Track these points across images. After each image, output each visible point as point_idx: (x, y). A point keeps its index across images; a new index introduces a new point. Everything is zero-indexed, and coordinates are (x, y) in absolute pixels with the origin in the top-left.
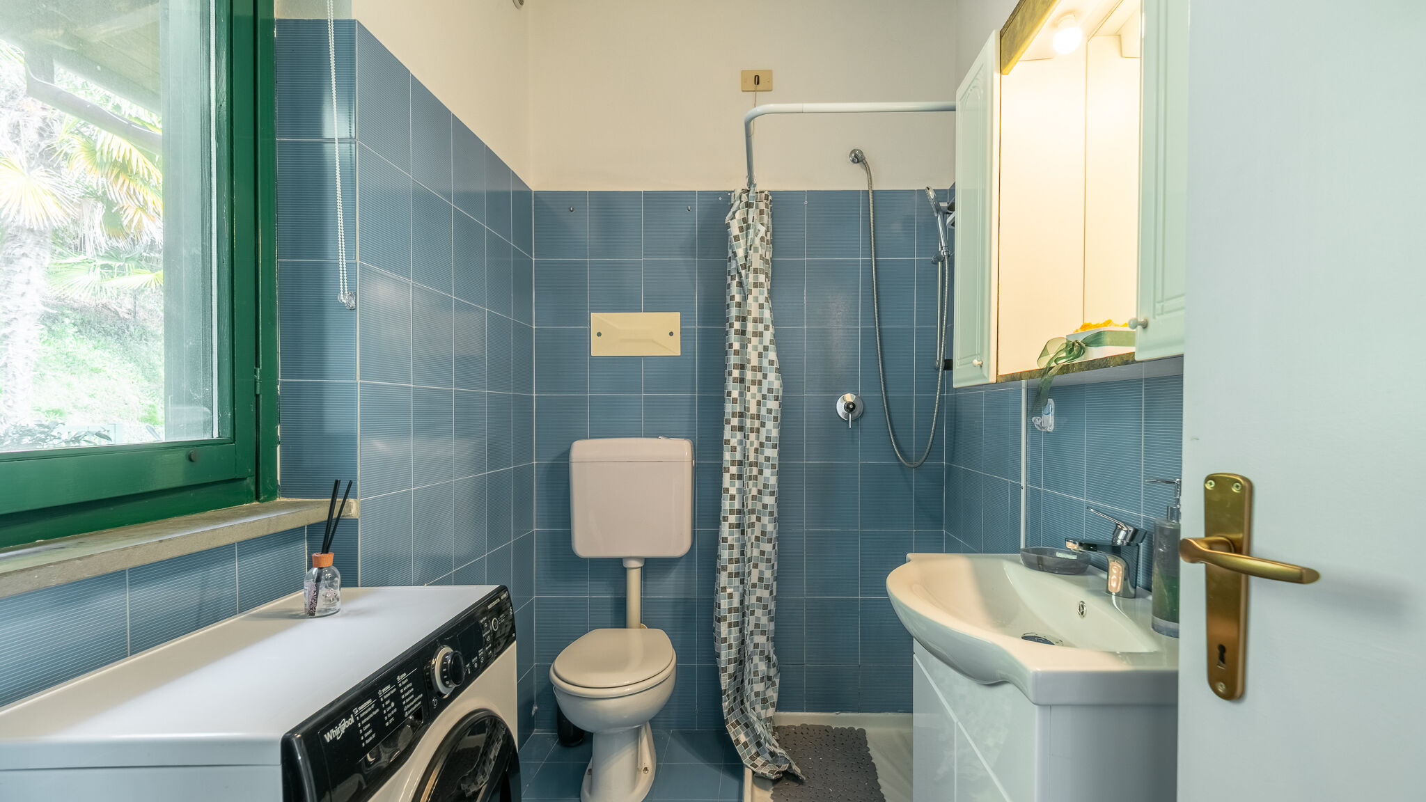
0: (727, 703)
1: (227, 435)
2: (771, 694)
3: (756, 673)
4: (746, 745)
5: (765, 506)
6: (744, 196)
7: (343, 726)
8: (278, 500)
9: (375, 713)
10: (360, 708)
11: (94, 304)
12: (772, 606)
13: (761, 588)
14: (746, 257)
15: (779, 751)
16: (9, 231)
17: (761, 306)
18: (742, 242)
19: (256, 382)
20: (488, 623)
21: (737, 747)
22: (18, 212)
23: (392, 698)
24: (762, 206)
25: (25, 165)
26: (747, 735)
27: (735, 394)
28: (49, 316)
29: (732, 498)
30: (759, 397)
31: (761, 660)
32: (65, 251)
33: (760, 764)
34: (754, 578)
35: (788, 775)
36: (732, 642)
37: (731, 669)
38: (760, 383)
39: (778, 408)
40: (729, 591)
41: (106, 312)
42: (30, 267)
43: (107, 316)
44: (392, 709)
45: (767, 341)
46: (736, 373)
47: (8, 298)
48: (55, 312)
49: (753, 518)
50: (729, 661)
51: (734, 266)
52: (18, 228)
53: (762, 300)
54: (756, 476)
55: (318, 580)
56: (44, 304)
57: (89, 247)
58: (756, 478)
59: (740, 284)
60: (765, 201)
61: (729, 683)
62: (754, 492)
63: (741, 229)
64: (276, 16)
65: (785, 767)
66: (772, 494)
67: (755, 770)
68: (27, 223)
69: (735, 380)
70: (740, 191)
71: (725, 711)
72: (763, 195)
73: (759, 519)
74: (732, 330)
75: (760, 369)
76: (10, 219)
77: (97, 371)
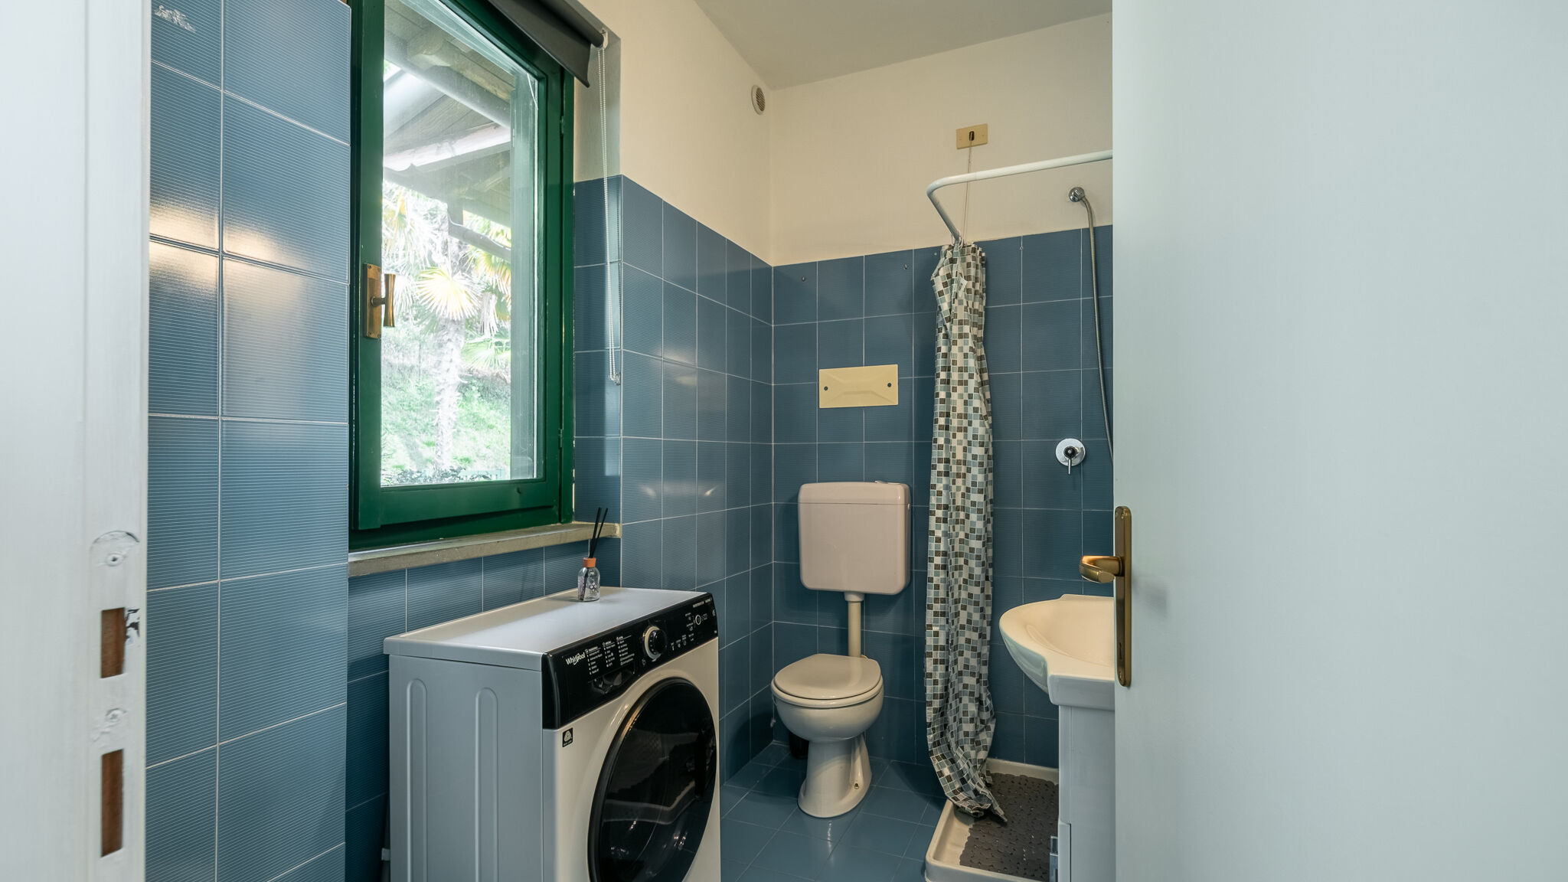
0: (932, 736)
1: (541, 476)
2: (984, 738)
3: (965, 713)
4: (949, 779)
5: (972, 550)
6: (949, 252)
7: (578, 658)
8: (573, 523)
9: (599, 656)
10: (590, 650)
11: (490, 374)
12: (985, 650)
13: (969, 629)
14: (950, 310)
15: (983, 790)
16: (441, 323)
17: (966, 356)
18: (947, 297)
19: (559, 439)
20: (692, 618)
21: (940, 779)
22: (446, 307)
23: (612, 650)
24: (969, 259)
25: (451, 271)
26: (951, 769)
27: (941, 441)
28: (464, 385)
29: (938, 540)
30: (965, 444)
31: (970, 701)
32: (474, 333)
33: (961, 799)
34: (963, 619)
35: (989, 815)
36: (938, 678)
37: (937, 704)
38: (966, 430)
39: (983, 453)
40: (935, 629)
41: (498, 380)
42: (452, 350)
43: (498, 383)
44: (612, 657)
45: (971, 390)
46: (942, 421)
47: (440, 374)
48: (466, 382)
49: (961, 561)
50: (935, 696)
51: (941, 319)
52: (447, 320)
53: (966, 350)
54: (964, 520)
55: (586, 576)
56: (461, 377)
57: (487, 330)
58: (963, 522)
59: (946, 336)
60: (972, 254)
61: (935, 718)
62: (962, 535)
63: (945, 285)
64: (575, 180)
65: (987, 806)
66: (979, 538)
67: (955, 802)
68: (451, 316)
69: (941, 428)
70: (947, 247)
71: (930, 743)
72: (970, 248)
73: (966, 562)
74: (939, 380)
75: (966, 416)
76: (441, 314)
77: (491, 427)
